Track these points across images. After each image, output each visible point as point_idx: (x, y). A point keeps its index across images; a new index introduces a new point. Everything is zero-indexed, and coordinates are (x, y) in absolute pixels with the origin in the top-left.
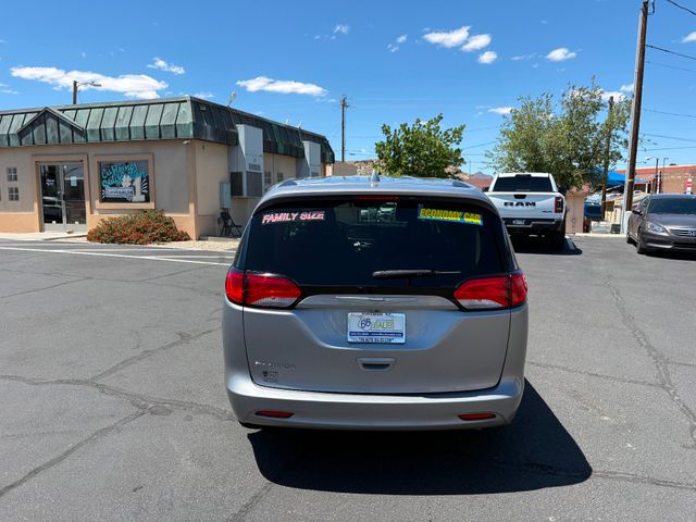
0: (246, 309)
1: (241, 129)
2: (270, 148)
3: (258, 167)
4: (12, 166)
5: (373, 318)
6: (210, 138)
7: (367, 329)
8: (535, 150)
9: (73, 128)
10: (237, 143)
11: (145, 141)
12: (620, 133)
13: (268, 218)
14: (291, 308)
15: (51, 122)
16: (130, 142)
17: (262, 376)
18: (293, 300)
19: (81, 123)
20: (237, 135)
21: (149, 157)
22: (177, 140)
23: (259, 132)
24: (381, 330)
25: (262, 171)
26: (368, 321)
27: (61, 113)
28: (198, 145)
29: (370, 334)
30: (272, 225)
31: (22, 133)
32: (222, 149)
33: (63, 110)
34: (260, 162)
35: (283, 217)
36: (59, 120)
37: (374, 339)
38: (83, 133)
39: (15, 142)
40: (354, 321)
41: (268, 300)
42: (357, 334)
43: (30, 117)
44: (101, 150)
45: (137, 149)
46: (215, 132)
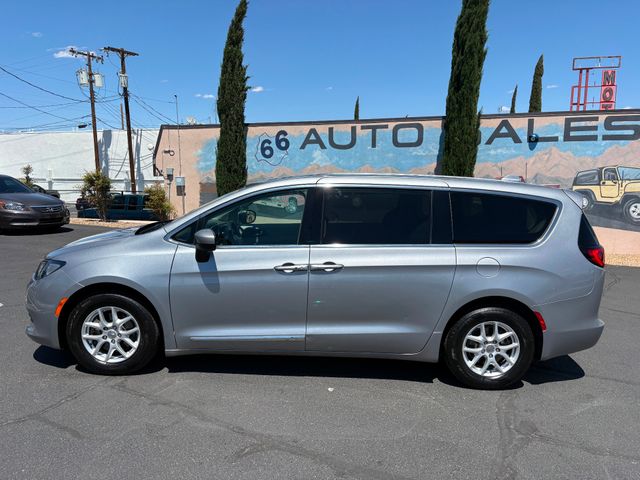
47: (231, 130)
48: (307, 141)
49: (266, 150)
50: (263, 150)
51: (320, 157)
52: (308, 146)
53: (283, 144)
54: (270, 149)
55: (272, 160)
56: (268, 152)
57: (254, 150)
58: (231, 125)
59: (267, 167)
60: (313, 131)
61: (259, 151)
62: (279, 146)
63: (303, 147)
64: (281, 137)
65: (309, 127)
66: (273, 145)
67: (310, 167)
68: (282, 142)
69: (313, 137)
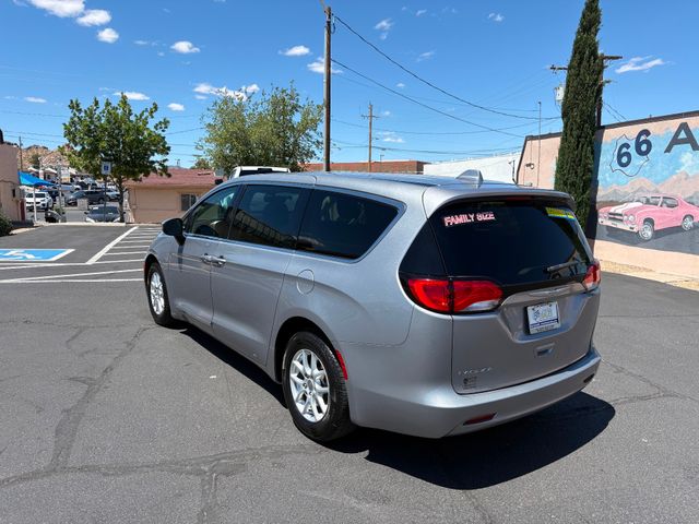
0: (455, 317)
8: (247, 144)
12: (312, 133)
13: (449, 221)
17: (463, 384)
29: (540, 324)
30: (455, 227)
35: (461, 219)
41: (477, 305)
47: (571, 135)
48: (675, 141)
49: (623, 158)
50: (620, 156)
51: (690, 162)
52: (676, 148)
53: (644, 148)
54: (628, 155)
55: (628, 170)
56: (624, 160)
57: (610, 158)
58: (572, 130)
59: (623, 178)
60: (684, 127)
61: (615, 158)
62: (639, 151)
63: (668, 150)
64: (643, 138)
65: (678, 122)
66: (632, 150)
67: (674, 177)
68: (643, 145)
69: (683, 135)
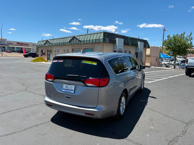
0: (47, 81)
1: (117, 39)
2: (126, 44)
3: (122, 49)
4: (68, 49)
5: (68, 86)
6: (107, 42)
7: (67, 88)
9: (79, 40)
10: (116, 43)
11: (93, 43)
14: (53, 82)
15: (75, 39)
16: (90, 43)
18: (53, 80)
19: (80, 39)
20: (116, 41)
21: (93, 47)
22: (99, 43)
23: (123, 40)
24: (69, 89)
25: (123, 50)
26: (67, 86)
27: (77, 37)
28: (105, 44)
29: (67, 90)
31: (70, 42)
32: (112, 45)
33: (78, 36)
34: (122, 48)
35: (56, 61)
36: (76, 39)
37: (68, 91)
38: (81, 41)
39: (68, 44)
40: (64, 86)
42: (65, 89)
43: (72, 38)
44: (84, 45)
45: (91, 45)
46: (109, 40)
